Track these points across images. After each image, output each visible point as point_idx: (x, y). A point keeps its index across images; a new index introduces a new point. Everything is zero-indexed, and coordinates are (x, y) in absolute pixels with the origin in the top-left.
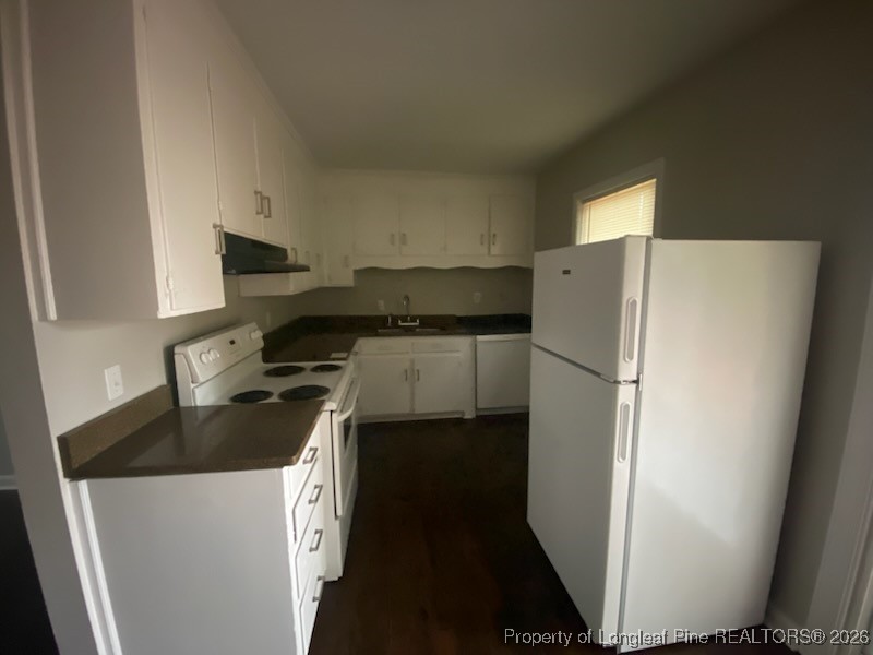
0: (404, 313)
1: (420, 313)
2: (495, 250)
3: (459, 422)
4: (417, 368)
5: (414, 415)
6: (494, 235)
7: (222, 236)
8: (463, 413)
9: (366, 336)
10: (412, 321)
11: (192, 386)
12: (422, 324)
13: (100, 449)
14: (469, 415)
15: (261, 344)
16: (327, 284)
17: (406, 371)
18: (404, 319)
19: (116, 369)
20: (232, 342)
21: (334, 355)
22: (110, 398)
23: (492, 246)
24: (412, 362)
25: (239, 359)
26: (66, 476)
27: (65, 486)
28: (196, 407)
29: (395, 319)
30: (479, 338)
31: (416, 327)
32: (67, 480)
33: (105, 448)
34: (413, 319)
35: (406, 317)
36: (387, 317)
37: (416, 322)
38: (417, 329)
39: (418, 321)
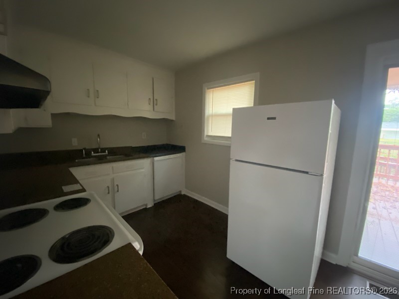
0: (94, 147)
4: (116, 184)
6: (156, 100)
8: (146, 205)
10: (101, 152)
14: (150, 205)
17: (108, 187)
18: (96, 150)
23: (155, 106)
24: (113, 180)
29: (88, 151)
31: (107, 155)
34: (103, 150)
35: (98, 149)
36: (81, 150)
37: (105, 152)
38: (108, 157)
39: (107, 151)
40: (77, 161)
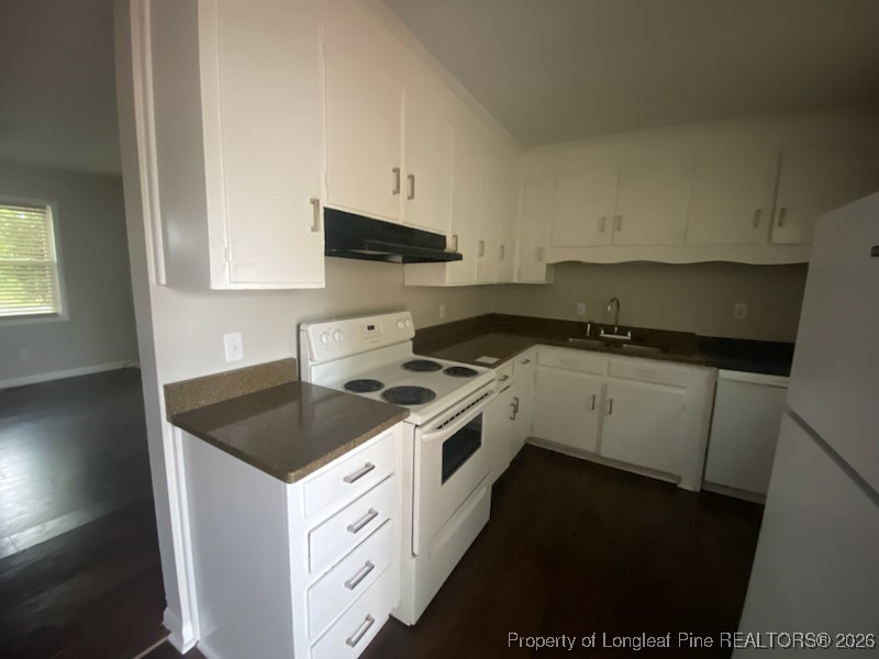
0: (610, 321)
1: (636, 324)
2: (781, 235)
3: (669, 489)
4: (609, 398)
5: (599, 456)
6: (783, 210)
7: (322, 212)
8: (679, 479)
9: (545, 344)
10: (619, 334)
11: (310, 363)
12: (636, 340)
13: (203, 403)
14: (689, 484)
15: (413, 335)
16: (515, 281)
17: (594, 397)
18: (609, 329)
19: (238, 336)
20: (371, 328)
21: (484, 359)
22: (228, 360)
23: (776, 227)
24: (605, 388)
25: (375, 345)
26: (168, 420)
27: (167, 427)
28: (311, 384)
29: (596, 328)
30: (724, 373)
31: (626, 342)
32: (170, 425)
33: (210, 403)
34: (623, 330)
35: (613, 327)
36: (585, 325)
37: (626, 335)
38: (625, 345)
39: (629, 334)
40: (571, 340)
